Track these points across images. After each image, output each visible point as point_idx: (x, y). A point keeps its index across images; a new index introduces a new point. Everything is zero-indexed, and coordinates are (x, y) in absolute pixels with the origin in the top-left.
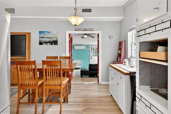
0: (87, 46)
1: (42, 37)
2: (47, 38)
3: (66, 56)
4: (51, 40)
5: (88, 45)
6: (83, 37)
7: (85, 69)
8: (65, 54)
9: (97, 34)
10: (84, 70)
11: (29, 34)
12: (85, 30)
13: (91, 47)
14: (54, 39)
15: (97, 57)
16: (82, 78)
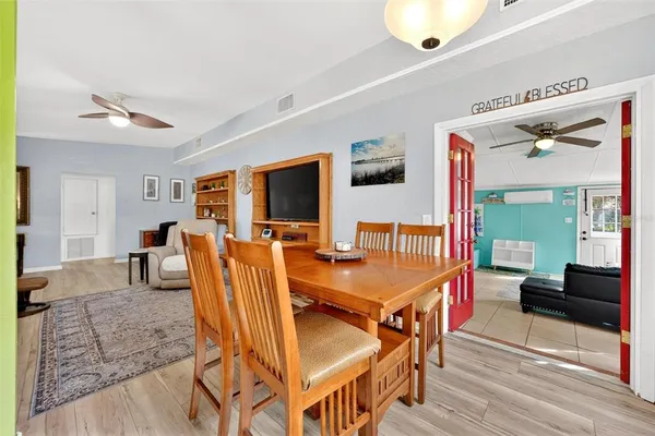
0: (564, 192)
1: (359, 162)
2: (372, 161)
3: (436, 224)
4: (383, 167)
5: (566, 188)
6: (535, 153)
7: (544, 282)
8: (430, 217)
9: (621, 100)
10: (540, 285)
11: (328, 157)
12: (527, 100)
13: (581, 194)
14: (394, 163)
15: (618, 235)
16: (529, 316)
